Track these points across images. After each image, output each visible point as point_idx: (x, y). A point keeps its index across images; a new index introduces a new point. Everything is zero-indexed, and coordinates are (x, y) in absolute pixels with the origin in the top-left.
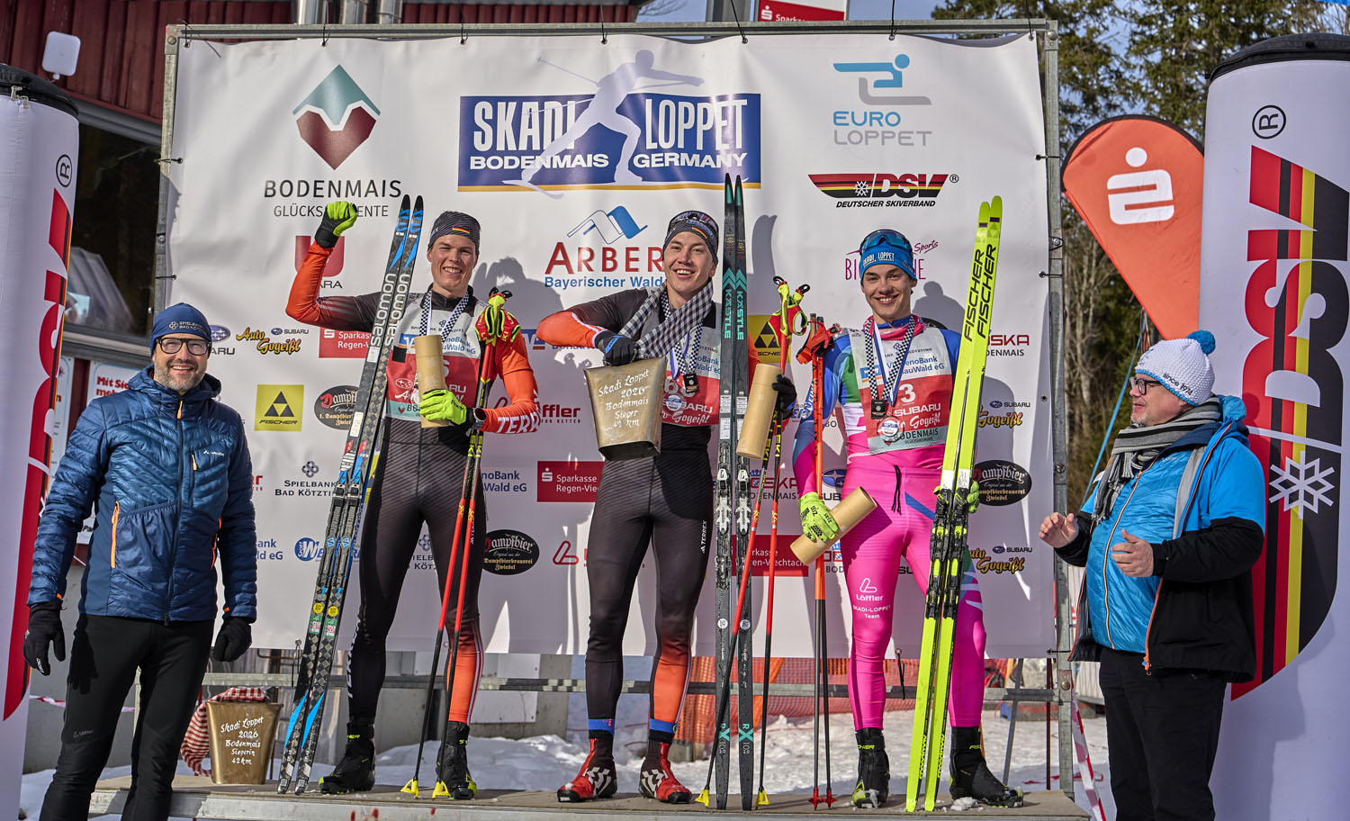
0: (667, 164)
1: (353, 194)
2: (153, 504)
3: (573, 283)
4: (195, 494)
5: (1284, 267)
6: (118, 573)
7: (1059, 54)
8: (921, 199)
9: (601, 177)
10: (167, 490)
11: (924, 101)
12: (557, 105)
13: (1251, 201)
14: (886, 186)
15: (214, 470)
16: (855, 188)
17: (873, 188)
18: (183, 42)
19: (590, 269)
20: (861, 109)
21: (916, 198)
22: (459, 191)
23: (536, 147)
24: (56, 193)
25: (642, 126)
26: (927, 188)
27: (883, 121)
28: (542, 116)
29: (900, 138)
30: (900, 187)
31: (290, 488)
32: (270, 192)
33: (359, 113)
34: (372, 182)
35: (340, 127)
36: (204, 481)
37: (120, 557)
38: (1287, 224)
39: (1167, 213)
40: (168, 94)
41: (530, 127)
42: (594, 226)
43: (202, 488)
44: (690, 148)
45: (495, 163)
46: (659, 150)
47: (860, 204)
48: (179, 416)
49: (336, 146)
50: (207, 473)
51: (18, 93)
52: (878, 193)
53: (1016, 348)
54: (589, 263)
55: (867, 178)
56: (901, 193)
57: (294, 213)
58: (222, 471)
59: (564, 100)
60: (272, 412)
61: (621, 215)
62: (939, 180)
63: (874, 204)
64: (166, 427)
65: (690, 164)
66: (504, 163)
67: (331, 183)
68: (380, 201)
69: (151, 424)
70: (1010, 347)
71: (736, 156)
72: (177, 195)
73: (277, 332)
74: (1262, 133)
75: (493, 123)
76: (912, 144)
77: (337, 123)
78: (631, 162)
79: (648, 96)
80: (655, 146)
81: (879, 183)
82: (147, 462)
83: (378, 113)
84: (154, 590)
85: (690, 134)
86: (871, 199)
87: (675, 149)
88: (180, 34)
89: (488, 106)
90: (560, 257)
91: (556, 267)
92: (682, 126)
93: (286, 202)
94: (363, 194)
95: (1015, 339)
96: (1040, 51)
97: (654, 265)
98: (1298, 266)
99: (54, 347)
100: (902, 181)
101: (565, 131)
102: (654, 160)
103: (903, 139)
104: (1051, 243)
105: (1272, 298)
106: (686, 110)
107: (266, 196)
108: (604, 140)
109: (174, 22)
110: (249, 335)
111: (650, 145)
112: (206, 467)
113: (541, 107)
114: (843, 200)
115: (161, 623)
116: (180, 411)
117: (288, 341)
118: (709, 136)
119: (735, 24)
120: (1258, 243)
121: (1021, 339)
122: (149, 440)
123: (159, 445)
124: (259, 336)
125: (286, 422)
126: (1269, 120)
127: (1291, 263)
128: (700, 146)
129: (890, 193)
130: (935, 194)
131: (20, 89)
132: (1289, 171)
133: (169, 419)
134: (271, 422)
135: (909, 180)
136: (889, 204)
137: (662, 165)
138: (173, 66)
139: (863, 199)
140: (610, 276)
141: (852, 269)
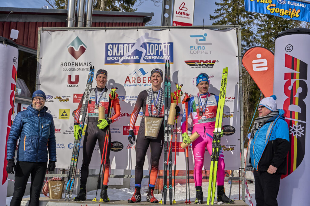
0: (152, 58)
1: (81, 66)
2: (33, 136)
3: (131, 85)
4: (43, 133)
5: (293, 81)
6: (26, 152)
7: (241, 33)
8: (210, 66)
9: (137, 61)
10: (37, 133)
11: (211, 44)
12: (127, 45)
13: (285, 66)
14: (202, 63)
15: (47, 128)
16: (195, 64)
17: (199, 64)
18: (42, 31)
19: (135, 82)
20: (196, 46)
21: (209, 66)
22: (105, 65)
23: (122, 55)
24: (13, 66)
25: (146, 50)
26: (211, 63)
27: (201, 48)
28: (123, 48)
29: (205, 52)
30: (205, 63)
31: (67, 132)
32: (62, 65)
33: (82, 47)
34: (85, 63)
35: (78, 50)
36: (45, 131)
37: (26, 148)
38: (294, 71)
39: (266, 69)
40: (39, 43)
41: (121, 50)
42: (136, 72)
43: (44, 132)
44: (157, 55)
45: (113, 58)
46: (150, 55)
47: (196, 67)
48: (39, 116)
49: (77, 54)
50: (45, 129)
51: (5, 43)
52: (200, 65)
53: (232, 100)
54: (135, 81)
55: (198, 61)
56: (205, 65)
57: (67, 70)
58: (49, 128)
59: (129, 44)
60: (63, 115)
61: (142, 70)
62: (214, 62)
63: (199, 67)
64: (36, 118)
65: (157, 58)
66: (115, 58)
67: (76, 63)
68: (87, 67)
69: (32, 118)
70: (230, 99)
71: (168, 57)
72: (41, 66)
73: (63, 97)
74: (287, 51)
75: (112, 49)
76: (208, 54)
77: (77, 50)
78: (144, 58)
79: (148, 43)
80: (149, 54)
81: (200, 62)
82: (32, 126)
83: (86, 47)
84: (34, 155)
85: (157, 52)
86: (199, 66)
87: (154, 55)
88: (41, 30)
89: (111, 45)
90: (128, 80)
91: (127, 82)
92: (156, 50)
93: (66, 67)
94: (83, 65)
95: (231, 98)
96: (237, 33)
97: (149, 81)
98: (296, 81)
99: (13, 100)
100: (206, 62)
101: (129, 51)
102: (149, 58)
103: (206, 53)
104: (240, 76)
105: (290, 88)
106: (156, 46)
107: (61, 66)
108: (138, 53)
109: (40, 27)
110: (57, 98)
111: (148, 54)
112: (45, 127)
113: (123, 46)
114: (192, 66)
115: (36, 163)
116: (39, 115)
117: (66, 99)
118: (162, 52)
119: (167, 27)
120: (287, 76)
121: (233, 98)
122: (32, 121)
123: (34, 122)
124: (60, 98)
125: (66, 117)
126: (289, 48)
127: (294, 80)
128: (159, 54)
129: (203, 65)
130: (213, 65)
131: (5, 42)
132: (294, 59)
133: (36, 116)
134: (63, 117)
135: (207, 62)
136: (203, 67)
137: (151, 59)
138: (40, 37)
139: (197, 66)
140: (139, 84)
141: (194, 82)
